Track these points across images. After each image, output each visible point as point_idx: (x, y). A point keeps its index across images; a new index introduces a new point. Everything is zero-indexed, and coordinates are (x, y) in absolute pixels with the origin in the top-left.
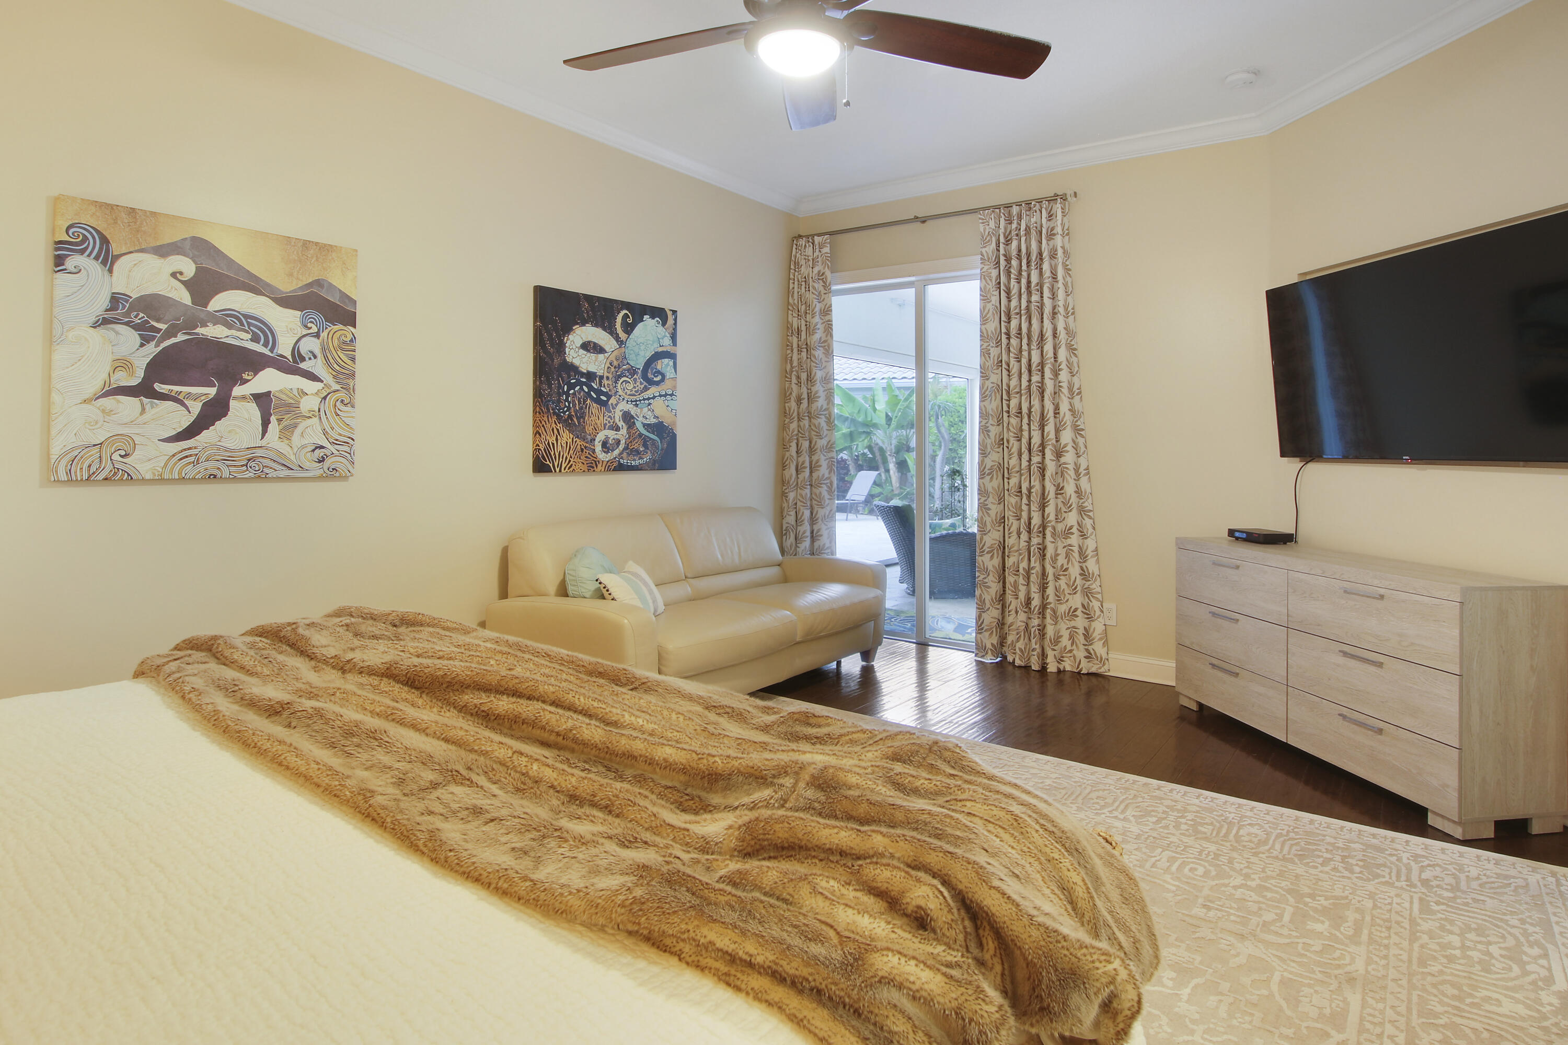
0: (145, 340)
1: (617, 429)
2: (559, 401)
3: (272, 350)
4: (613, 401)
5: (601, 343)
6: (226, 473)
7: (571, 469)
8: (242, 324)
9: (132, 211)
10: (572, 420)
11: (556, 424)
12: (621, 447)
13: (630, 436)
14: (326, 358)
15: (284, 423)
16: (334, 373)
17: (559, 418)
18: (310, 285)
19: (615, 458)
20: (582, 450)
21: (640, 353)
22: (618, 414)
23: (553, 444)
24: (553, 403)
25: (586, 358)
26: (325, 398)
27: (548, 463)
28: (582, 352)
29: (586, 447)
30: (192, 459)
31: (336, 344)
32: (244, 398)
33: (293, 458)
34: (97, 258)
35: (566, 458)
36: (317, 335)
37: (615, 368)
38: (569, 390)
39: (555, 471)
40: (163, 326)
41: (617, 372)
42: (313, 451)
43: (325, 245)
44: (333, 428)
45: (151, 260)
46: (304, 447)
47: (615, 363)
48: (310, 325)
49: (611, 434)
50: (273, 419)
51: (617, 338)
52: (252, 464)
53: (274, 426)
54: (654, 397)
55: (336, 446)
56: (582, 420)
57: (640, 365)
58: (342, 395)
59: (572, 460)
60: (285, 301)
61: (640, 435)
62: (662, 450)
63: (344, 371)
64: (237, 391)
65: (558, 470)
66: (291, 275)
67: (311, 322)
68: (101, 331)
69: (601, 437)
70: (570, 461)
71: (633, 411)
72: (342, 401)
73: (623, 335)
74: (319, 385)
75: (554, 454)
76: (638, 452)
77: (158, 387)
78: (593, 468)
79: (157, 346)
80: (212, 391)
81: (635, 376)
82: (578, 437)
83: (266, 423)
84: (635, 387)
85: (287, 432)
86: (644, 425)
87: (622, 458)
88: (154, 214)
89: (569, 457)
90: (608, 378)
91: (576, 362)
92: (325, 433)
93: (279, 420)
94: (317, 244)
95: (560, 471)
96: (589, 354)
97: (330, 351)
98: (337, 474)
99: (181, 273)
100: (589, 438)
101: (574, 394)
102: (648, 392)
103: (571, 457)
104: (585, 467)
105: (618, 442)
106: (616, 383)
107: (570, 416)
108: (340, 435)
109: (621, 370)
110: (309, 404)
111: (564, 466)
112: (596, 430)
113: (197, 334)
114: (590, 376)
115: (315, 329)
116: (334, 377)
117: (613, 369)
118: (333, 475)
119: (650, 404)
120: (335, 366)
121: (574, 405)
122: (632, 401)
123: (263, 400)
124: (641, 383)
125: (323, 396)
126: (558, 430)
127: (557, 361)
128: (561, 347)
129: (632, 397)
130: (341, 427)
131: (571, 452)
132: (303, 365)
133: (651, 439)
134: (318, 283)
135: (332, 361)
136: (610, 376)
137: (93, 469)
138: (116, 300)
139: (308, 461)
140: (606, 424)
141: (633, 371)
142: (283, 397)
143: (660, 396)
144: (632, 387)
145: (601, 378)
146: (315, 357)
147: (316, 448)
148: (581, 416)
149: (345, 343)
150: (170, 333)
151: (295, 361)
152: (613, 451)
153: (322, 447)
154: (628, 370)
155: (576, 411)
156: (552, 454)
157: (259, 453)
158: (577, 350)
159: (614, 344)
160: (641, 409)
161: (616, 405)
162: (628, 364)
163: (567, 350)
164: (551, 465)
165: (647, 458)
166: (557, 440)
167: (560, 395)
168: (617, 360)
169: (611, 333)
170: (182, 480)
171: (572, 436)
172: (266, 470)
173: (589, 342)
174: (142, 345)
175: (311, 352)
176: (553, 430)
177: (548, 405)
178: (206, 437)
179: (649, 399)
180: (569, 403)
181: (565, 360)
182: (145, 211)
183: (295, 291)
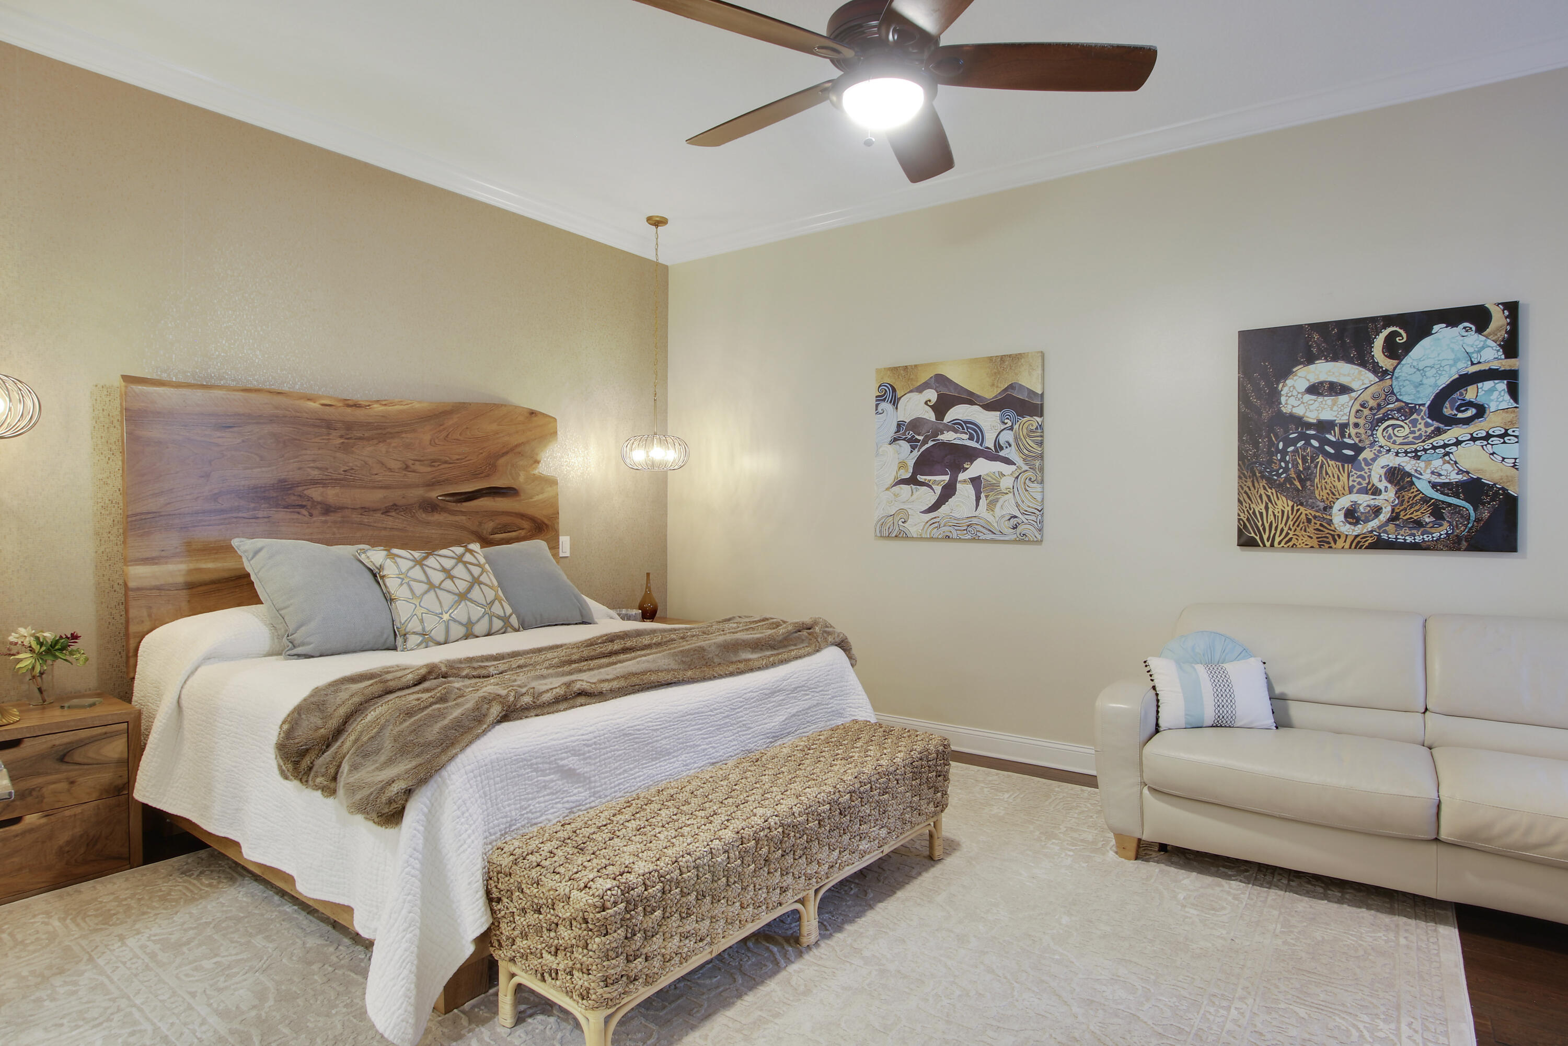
0: (913, 448)
1: (1376, 492)
2: (1270, 462)
3: (981, 445)
4: (1367, 454)
5: (1344, 380)
6: (955, 536)
7: (1291, 544)
8: (963, 429)
9: (906, 368)
10: (1292, 483)
11: (1265, 488)
12: (1384, 517)
13: (1401, 503)
14: (1018, 445)
15: (990, 499)
16: (1024, 457)
17: (1271, 483)
18: (1006, 389)
19: (1372, 532)
20: (1309, 521)
21: (1425, 381)
22: (1377, 474)
23: (1261, 514)
24: (1261, 465)
25: (1317, 404)
26: (1017, 478)
27: (1253, 535)
28: (1308, 397)
29: (1315, 517)
30: (936, 525)
31: (1025, 433)
32: (965, 481)
33: (995, 525)
34: (891, 402)
35: (1282, 530)
36: (1011, 428)
37: (1371, 409)
38: (1286, 446)
39: (1265, 546)
40: (921, 438)
41: (1374, 415)
42: (1009, 519)
43: (1016, 355)
44: (1023, 502)
45: (915, 396)
46: (1003, 516)
47: (1372, 403)
48: (1006, 421)
49: (1364, 501)
50: (983, 495)
51: (1376, 369)
52: (969, 529)
53: (983, 501)
54: (1458, 443)
55: (1026, 516)
56: (1308, 483)
57: (1426, 397)
58: (1030, 474)
59: (1291, 533)
60: (989, 406)
61: (1426, 500)
62: (1477, 520)
63: (1031, 454)
64: (962, 476)
65: (1268, 544)
66: (993, 385)
67: (1007, 419)
68: (893, 446)
69: (1344, 502)
70: (1287, 534)
71: (1409, 465)
72: (1030, 479)
73: (1385, 363)
74: (1013, 468)
75: (1263, 524)
76: (1418, 524)
77: (921, 478)
78: (1329, 543)
79: (919, 451)
80: (946, 478)
81: (1415, 416)
82: (1301, 504)
83: (978, 499)
84: (1413, 432)
85: (991, 505)
86: (1434, 486)
87: (1385, 532)
88: (916, 366)
89: (1286, 529)
90: (1356, 425)
91: (1299, 411)
92: (1018, 506)
93: (987, 497)
94: (1010, 356)
95: (1272, 545)
96: (1320, 399)
97: (1021, 439)
98: (1027, 539)
99: (930, 401)
100: (1322, 505)
101: (1296, 451)
102: (1443, 436)
103: (1290, 529)
104: (1315, 542)
105: (1377, 511)
106: (1373, 429)
107: (1288, 480)
108: (1029, 507)
109: (1382, 411)
110: (1006, 483)
111: (1277, 539)
112: (1334, 495)
113: (938, 440)
114: (1324, 426)
115: (1010, 424)
116: (1024, 460)
117: (1366, 412)
118: (1023, 539)
119: (1447, 454)
120: (1025, 451)
121: (1296, 465)
122: (1406, 453)
123: (976, 482)
124: (1427, 425)
125: (1016, 476)
126: (1268, 497)
127: (1265, 415)
128: (1274, 397)
129: (1406, 447)
130: (1029, 500)
131: (1290, 523)
132: (1002, 453)
133: (1450, 505)
134: (1011, 387)
135: (1022, 447)
136: (1361, 422)
137: (890, 530)
138: (899, 425)
139: (1006, 527)
140: (1353, 486)
141: (1408, 411)
142: (989, 479)
143: (1473, 439)
144: (1407, 431)
145: (1344, 426)
146: (1010, 445)
147: (1012, 517)
148: (1305, 478)
149: (1032, 431)
150: (925, 442)
151: (997, 451)
152: (1367, 521)
153: (1015, 517)
154: (1399, 410)
155: (1298, 474)
156: (1259, 524)
157: (974, 521)
158: (1300, 396)
159: (1368, 377)
160: (1428, 462)
161: (1374, 460)
162: (1398, 400)
163: (1283, 399)
164: (1258, 538)
165: (1442, 531)
166: (1267, 508)
167: (1271, 454)
168: (1374, 398)
169: (1363, 364)
170: (932, 539)
171: (1291, 503)
172: (979, 534)
173: (1321, 383)
174: (912, 452)
175: (1007, 442)
176: (1261, 496)
177: (1252, 468)
178: (944, 509)
179: (1445, 446)
180: (1287, 463)
181: (1280, 411)
182: (911, 366)
183: (996, 397)
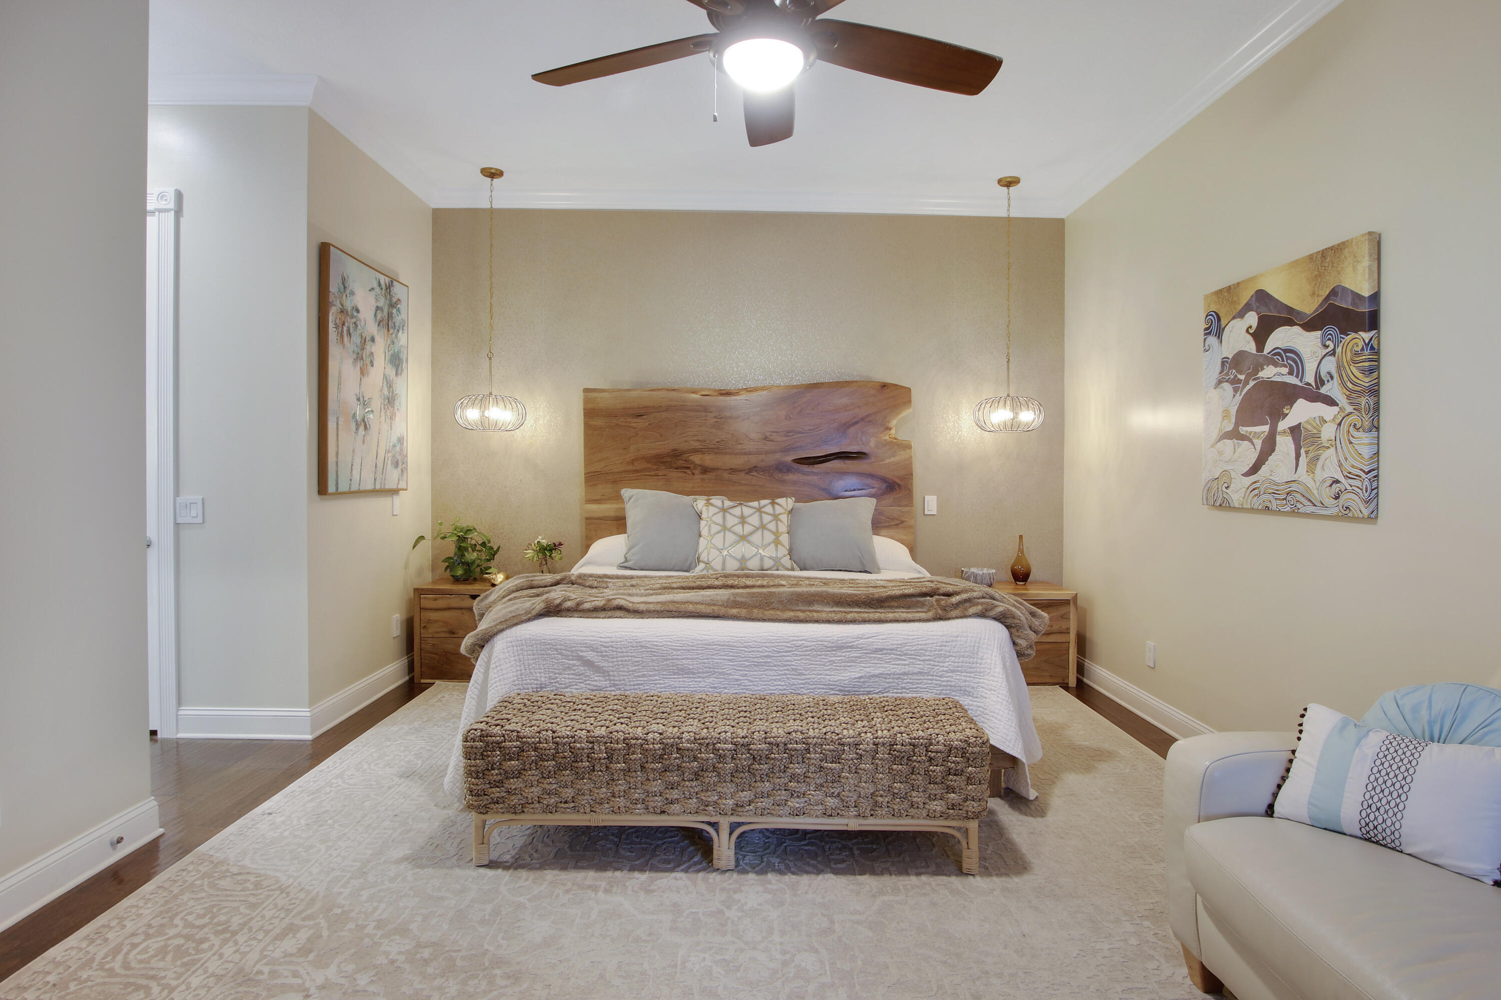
0: (1236, 390)
3: (1301, 380)
6: (1274, 508)
8: (1283, 361)
9: (1229, 289)
14: (1341, 376)
15: (1311, 455)
16: (1348, 393)
18: (1328, 298)
26: (1340, 424)
30: (1256, 492)
31: (1349, 359)
32: (1284, 432)
33: (1316, 492)
34: (1216, 335)
36: (1333, 353)
40: (1242, 377)
42: (1331, 485)
43: (1339, 245)
44: (1346, 459)
45: (1237, 323)
46: (1324, 481)
48: (1328, 343)
50: (1303, 451)
52: (1289, 498)
53: (1303, 460)
55: (1350, 481)
58: (1354, 418)
60: (1310, 325)
63: (1356, 388)
64: (1283, 425)
66: (1314, 294)
67: (1329, 339)
68: (1218, 390)
72: (1355, 425)
74: (1335, 409)
77: (1243, 430)
79: (1240, 395)
80: (1266, 428)
83: (1298, 456)
85: (1312, 465)
88: (1238, 284)
92: (1340, 465)
93: (1307, 452)
94: (1331, 248)
97: (1344, 367)
98: (1350, 515)
99: (1251, 327)
108: (1353, 466)
110: (1328, 432)
113: (1258, 378)
115: (1332, 346)
116: (1348, 397)
118: (1346, 515)
120: (1349, 384)
123: (1295, 431)
125: (1338, 421)
130: (1353, 457)
132: (1323, 390)
134: (1334, 292)
135: (1345, 378)
137: (1215, 498)
138: (1223, 363)
139: (1326, 495)
142: (1309, 427)
146: (1332, 378)
147: (1334, 482)
149: (1357, 354)
150: (1246, 382)
151: (1318, 388)
153: (1337, 482)
157: (1294, 487)
170: (1252, 510)
172: (1299, 506)
174: (1234, 396)
175: (1329, 373)
178: (1264, 470)
182: (1234, 285)
183: (1317, 310)
